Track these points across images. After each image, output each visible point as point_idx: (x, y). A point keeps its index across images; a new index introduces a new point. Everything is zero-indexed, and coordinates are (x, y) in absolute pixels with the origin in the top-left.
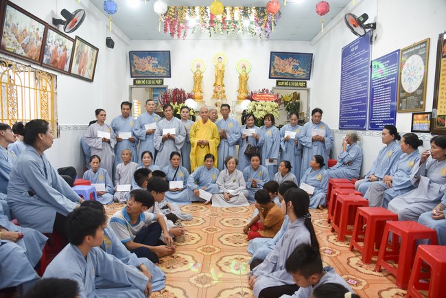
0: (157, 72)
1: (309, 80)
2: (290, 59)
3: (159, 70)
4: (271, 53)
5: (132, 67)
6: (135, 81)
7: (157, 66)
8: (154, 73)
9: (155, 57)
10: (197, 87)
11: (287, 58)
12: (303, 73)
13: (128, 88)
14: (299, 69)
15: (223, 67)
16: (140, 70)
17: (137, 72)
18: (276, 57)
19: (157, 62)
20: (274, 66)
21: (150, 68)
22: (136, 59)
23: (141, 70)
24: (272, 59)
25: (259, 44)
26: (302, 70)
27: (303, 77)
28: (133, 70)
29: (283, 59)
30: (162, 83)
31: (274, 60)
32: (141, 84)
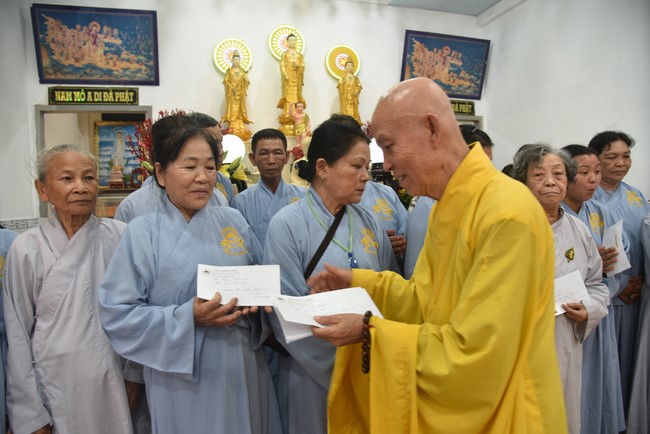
0: (119, 68)
1: (479, 98)
2: (446, 50)
3: (125, 65)
4: (408, 32)
5: (44, 53)
6: (52, 94)
7: (118, 52)
8: (109, 72)
9: (112, 26)
10: (236, 108)
11: (440, 47)
12: (468, 84)
13: (31, 114)
14: (462, 75)
15: (301, 58)
16: (67, 63)
17: (57, 66)
18: (417, 44)
19: (118, 42)
20: (411, 65)
21: (97, 56)
22: (55, 30)
23: (71, 61)
24: (408, 49)
25: (374, 13)
26: (467, 76)
27: (469, 92)
28: (46, 62)
29: (431, 49)
30: (136, 98)
31: (412, 50)
32: (73, 102)
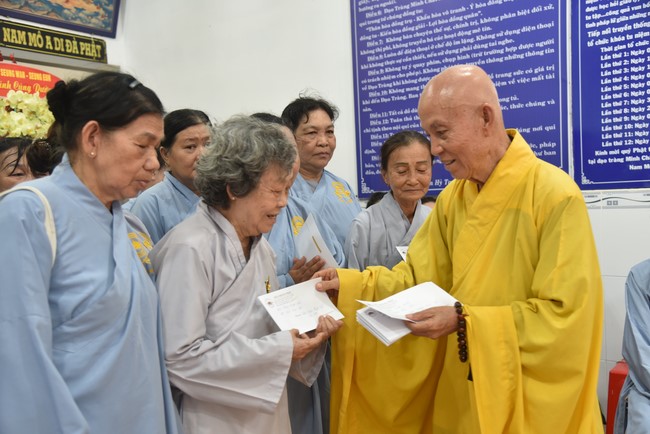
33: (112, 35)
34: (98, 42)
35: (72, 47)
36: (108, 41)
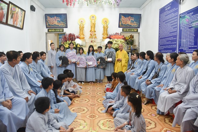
33: (139, 28)
34: (137, 29)
35: (133, 30)
36: (138, 29)
